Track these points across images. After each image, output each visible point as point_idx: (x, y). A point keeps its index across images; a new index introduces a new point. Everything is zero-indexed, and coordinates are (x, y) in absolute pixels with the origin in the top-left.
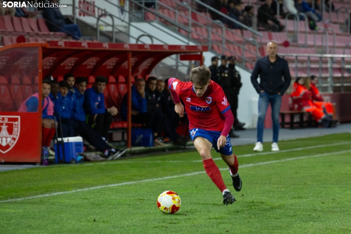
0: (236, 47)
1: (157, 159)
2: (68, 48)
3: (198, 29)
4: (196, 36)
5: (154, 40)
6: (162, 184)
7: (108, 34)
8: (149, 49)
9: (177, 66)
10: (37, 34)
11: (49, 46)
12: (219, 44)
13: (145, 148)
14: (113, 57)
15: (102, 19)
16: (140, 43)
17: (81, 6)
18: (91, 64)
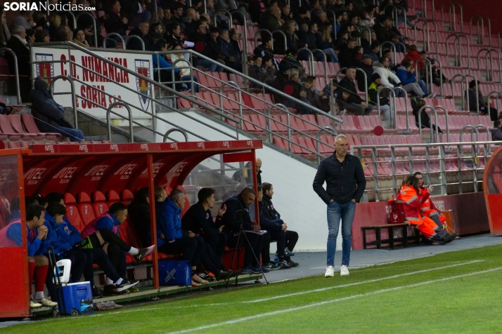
0: (308, 140)
1: (194, 303)
2: (58, 153)
3: (254, 117)
4: (250, 127)
5: (190, 136)
7: (123, 130)
8: (177, 150)
9: (223, 171)
11: (31, 153)
12: (283, 137)
13: (180, 288)
14: (127, 163)
15: (113, 110)
16: (168, 141)
17: (85, 94)
18: (98, 174)
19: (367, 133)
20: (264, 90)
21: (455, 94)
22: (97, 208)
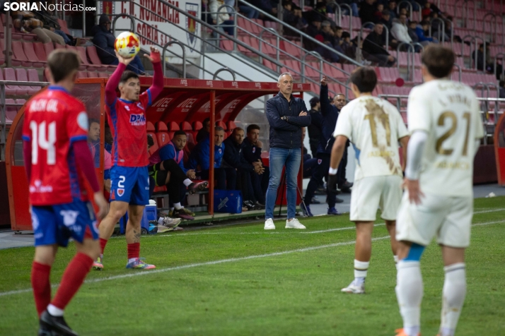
0: (336, 85)
3: (288, 62)
5: (236, 75)
6: (272, 262)
7: (176, 67)
8: (237, 88)
10: (87, 67)
13: (231, 215)
14: (190, 97)
15: (168, 48)
16: (217, 79)
17: (141, 31)
18: (163, 106)
19: (387, 83)
20: (301, 39)
21: (464, 54)
22: (160, 136)
